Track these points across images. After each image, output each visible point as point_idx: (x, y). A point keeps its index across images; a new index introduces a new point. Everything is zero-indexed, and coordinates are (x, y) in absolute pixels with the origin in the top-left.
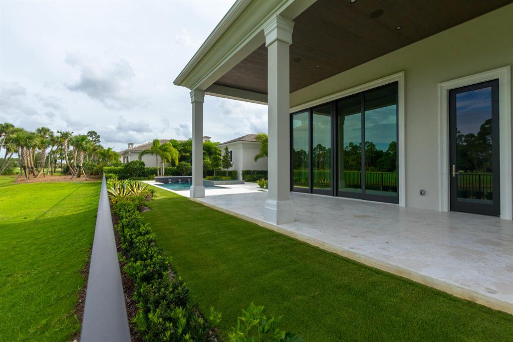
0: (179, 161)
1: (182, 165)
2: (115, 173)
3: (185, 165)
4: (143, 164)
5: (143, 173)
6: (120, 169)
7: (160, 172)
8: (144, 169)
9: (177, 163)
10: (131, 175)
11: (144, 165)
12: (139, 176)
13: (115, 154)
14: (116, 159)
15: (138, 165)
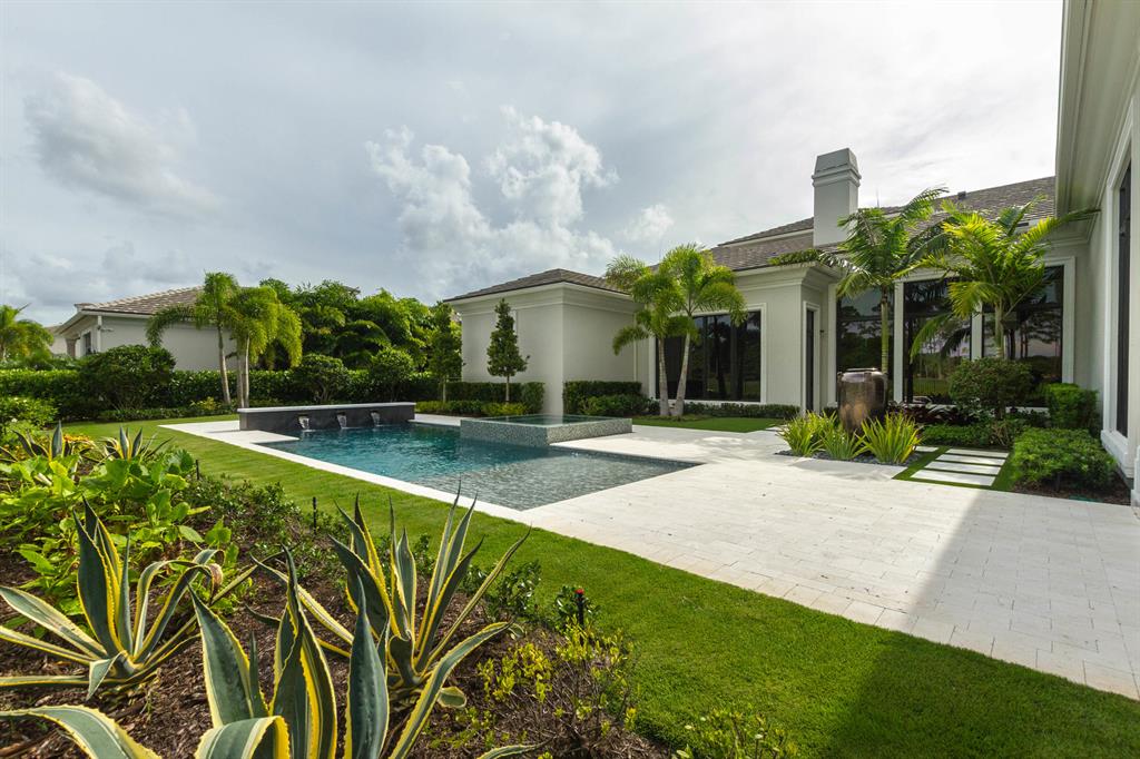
0: (305, 352)
1: (314, 363)
2: (36, 396)
3: (326, 365)
4: (165, 358)
5: (163, 391)
6: (64, 380)
7: (233, 389)
8: (169, 376)
9: (297, 357)
10: (114, 401)
11: (172, 363)
12: (149, 403)
13: (33, 329)
14: (32, 346)
15: (145, 360)
